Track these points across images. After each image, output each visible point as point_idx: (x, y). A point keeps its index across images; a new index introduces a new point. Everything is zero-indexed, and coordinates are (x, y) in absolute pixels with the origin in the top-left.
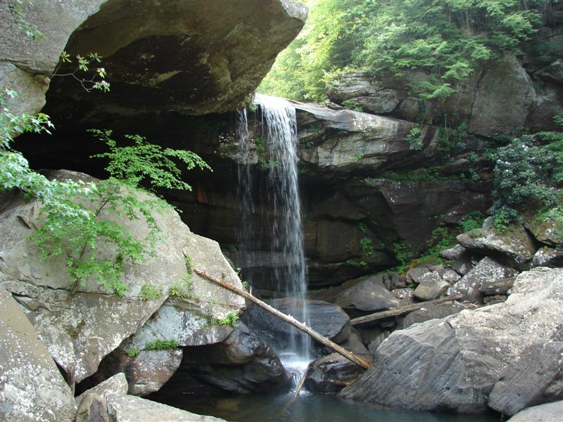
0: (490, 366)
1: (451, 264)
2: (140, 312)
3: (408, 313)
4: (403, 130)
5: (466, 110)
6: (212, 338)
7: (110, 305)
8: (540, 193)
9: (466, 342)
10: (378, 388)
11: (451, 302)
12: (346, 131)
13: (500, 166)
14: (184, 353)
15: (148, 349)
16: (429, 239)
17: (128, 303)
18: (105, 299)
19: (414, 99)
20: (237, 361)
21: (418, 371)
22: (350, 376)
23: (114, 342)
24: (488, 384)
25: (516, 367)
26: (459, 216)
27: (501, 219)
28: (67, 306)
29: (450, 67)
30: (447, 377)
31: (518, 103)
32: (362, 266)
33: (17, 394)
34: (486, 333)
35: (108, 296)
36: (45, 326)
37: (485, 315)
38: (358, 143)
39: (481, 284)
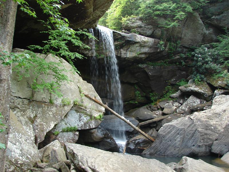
0: (210, 135)
1: (175, 100)
2: (62, 112)
3: (163, 119)
4: (155, 42)
5: (179, 35)
6: (92, 125)
7: (48, 108)
8: (214, 67)
9: (199, 125)
10: (161, 148)
11: (179, 114)
12: (133, 41)
13: (197, 57)
14: (79, 133)
15: (63, 131)
16: (164, 91)
17: (56, 107)
18: (45, 105)
19: (160, 30)
20: (97, 140)
21: (179, 139)
22: (145, 145)
23: (51, 126)
24: (210, 142)
25: (222, 134)
26: (176, 81)
27: (197, 79)
28: (28, 107)
29: (177, 14)
30: (193, 141)
31: (199, 33)
32: (136, 104)
33: (12, 146)
34: (206, 121)
35: (46, 103)
36: (18, 117)
37: (204, 114)
38: (138, 47)
39: (191, 106)
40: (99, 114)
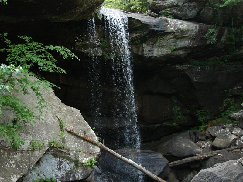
1: (237, 123)
2: (29, 159)
3: (209, 157)
4: (202, 30)
6: (79, 176)
7: (9, 155)
11: (239, 150)
12: (163, 32)
16: (221, 106)
17: (21, 152)
18: (5, 150)
19: (210, 8)
26: (242, 89)
32: (174, 126)
35: (7, 149)
38: (171, 40)
40: (90, 158)
